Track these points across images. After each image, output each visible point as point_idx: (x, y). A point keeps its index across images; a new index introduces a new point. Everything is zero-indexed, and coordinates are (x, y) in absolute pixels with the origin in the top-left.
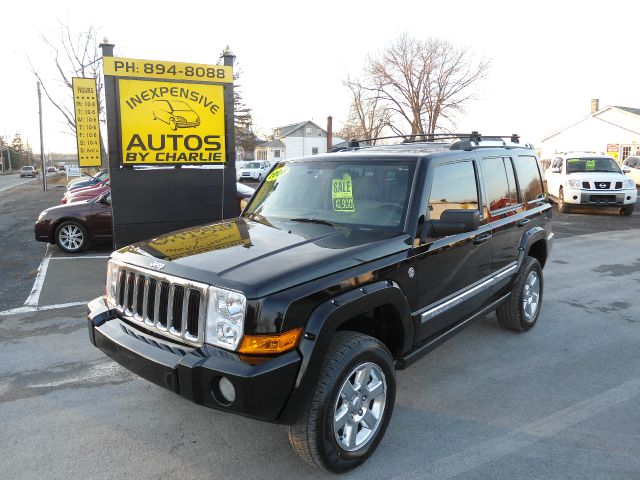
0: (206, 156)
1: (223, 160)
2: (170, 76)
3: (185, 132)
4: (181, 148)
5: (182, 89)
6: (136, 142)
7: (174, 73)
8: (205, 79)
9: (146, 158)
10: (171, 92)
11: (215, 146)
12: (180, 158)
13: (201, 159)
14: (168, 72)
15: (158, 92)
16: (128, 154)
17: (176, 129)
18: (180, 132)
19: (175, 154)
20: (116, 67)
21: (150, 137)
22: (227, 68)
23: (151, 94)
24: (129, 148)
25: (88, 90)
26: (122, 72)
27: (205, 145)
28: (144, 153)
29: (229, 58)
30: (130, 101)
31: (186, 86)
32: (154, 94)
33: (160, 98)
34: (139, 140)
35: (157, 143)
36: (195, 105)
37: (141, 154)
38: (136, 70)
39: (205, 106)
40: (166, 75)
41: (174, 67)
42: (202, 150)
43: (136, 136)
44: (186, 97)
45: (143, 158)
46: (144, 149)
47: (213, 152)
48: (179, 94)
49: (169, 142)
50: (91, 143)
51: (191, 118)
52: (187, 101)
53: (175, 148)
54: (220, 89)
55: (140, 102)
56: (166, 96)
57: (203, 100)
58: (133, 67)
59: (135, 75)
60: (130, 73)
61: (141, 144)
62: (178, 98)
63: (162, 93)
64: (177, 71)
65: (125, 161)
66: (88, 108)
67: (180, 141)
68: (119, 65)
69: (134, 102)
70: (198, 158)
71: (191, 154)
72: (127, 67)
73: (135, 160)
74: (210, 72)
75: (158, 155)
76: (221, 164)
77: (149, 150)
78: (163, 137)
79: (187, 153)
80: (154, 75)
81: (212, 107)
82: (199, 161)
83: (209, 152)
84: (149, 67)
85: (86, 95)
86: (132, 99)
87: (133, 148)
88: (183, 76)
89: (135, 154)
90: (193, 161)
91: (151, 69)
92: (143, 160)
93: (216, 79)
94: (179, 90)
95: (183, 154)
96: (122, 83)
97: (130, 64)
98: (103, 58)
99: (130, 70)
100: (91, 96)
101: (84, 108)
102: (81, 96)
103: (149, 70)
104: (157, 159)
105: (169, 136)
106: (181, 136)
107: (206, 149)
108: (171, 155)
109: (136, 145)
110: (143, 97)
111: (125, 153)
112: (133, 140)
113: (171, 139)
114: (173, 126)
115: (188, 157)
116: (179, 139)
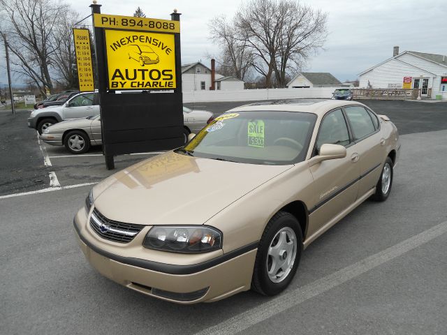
0: (163, 84)
1: (174, 86)
2: (139, 28)
4: (147, 79)
5: (147, 37)
6: (118, 74)
7: (142, 25)
8: (162, 30)
9: (125, 85)
10: (140, 39)
11: (169, 77)
12: (147, 85)
14: (138, 25)
15: (131, 39)
16: (113, 83)
17: (143, 66)
18: (146, 67)
20: (103, 21)
21: (127, 70)
22: (175, 22)
23: (127, 41)
24: (113, 79)
25: (84, 38)
26: (106, 25)
27: (162, 77)
28: (123, 82)
29: (176, 16)
30: (113, 46)
32: (129, 39)
34: (120, 73)
35: (131, 75)
36: (156, 48)
37: (121, 83)
38: (116, 23)
39: (163, 49)
40: (137, 27)
41: (141, 21)
42: (161, 80)
44: (150, 42)
45: (123, 85)
46: (123, 79)
47: (168, 81)
48: (145, 40)
49: (139, 74)
50: (87, 75)
51: (153, 57)
53: (143, 78)
54: (172, 37)
55: (120, 46)
56: (137, 42)
57: (161, 46)
58: (114, 21)
59: (115, 27)
60: (112, 26)
61: (121, 76)
62: (145, 44)
63: (134, 39)
64: (144, 24)
65: (111, 88)
66: (84, 51)
68: (104, 19)
70: (158, 85)
72: (110, 21)
73: (117, 86)
74: (165, 24)
75: (132, 83)
76: (172, 89)
77: (126, 80)
79: (151, 82)
80: (129, 27)
82: (159, 87)
83: (165, 81)
84: (125, 21)
85: (82, 41)
86: (114, 44)
87: (116, 78)
88: (147, 28)
89: (117, 83)
90: (155, 87)
92: (123, 86)
93: (169, 30)
94: (145, 38)
96: (107, 32)
97: (112, 19)
98: (93, 15)
99: (112, 23)
100: (86, 41)
101: (81, 50)
102: (79, 41)
103: (125, 24)
104: (132, 86)
105: (139, 70)
106: (147, 70)
107: (164, 79)
108: (141, 83)
109: (118, 76)
110: (121, 43)
111: (111, 82)
112: (115, 73)
113: (141, 72)
114: (141, 62)
115: (151, 84)
116: (145, 72)
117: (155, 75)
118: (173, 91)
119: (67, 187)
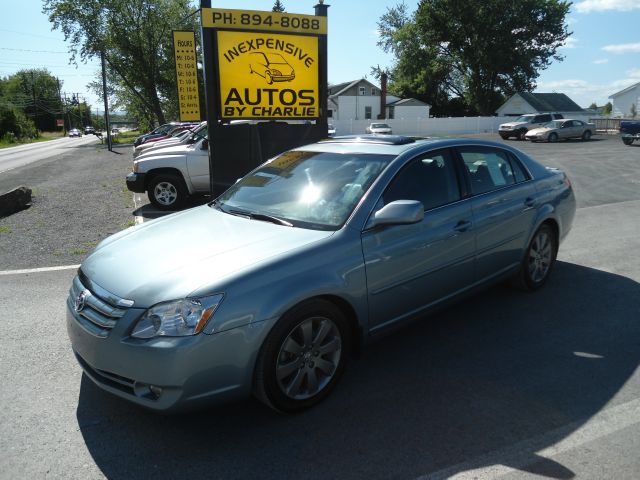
0: (300, 110)
1: (317, 115)
2: (266, 27)
3: (280, 86)
4: (277, 103)
5: (278, 41)
6: (234, 96)
7: (270, 24)
8: (299, 30)
9: (243, 112)
10: (267, 44)
11: (309, 101)
12: (275, 113)
13: (295, 114)
14: (265, 22)
15: (254, 44)
16: (227, 108)
17: (271, 83)
18: (275, 85)
19: (270, 109)
20: (214, 19)
21: (247, 91)
22: (320, 18)
23: (248, 46)
24: (227, 103)
25: (188, 43)
26: (220, 23)
27: (299, 100)
28: (241, 107)
29: (322, 9)
30: (228, 55)
31: (281, 38)
32: (251, 45)
33: (257, 50)
34: (237, 94)
35: (253, 98)
36: (290, 58)
37: (238, 109)
38: (233, 21)
39: (300, 58)
40: (263, 26)
41: (270, 17)
42: (296, 105)
43: (234, 90)
44: (282, 49)
45: (241, 112)
46: (241, 103)
47: (307, 107)
48: (274, 46)
49: (265, 96)
50: (190, 97)
51: (286, 71)
52: (283, 53)
53: (271, 102)
54: (315, 40)
55: (237, 55)
56: (263, 48)
57: (298, 54)
58: (230, 18)
59: (233, 26)
60: (228, 25)
61: (238, 99)
62: (274, 50)
63: (258, 45)
64: (273, 21)
65: (223, 116)
66: (188, 62)
67: (276, 96)
68: (216, 16)
69: (232, 54)
70: (292, 113)
71: (286, 109)
72: (225, 18)
73: (233, 114)
74: (304, 21)
75: (254, 109)
76: (313, 119)
77: (246, 105)
78: (259, 91)
79: (282, 107)
80: (251, 26)
81: (307, 60)
82: (294, 116)
83: (302, 107)
84: (246, 16)
85: (185, 49)
86: (229, 52)
87: (231, 102)
88: (278, 27)
90: (287, 116)
91: (248, 19)
92: (240, 114)
93: (310, 30)
94: (275, 42)
95: (278, 108)
96: (221, 35)
97: (228, 16)
98: (201, 9)
99: (228, 21)
100: (190, 49)
101: (183, 62)
102: (181, 49)
103: (246, 21)
104: (254, 113)
105: (265, 90)
106: (276, 90)
107: (300, 104)
108: (267, 109)
109: (234, 100)
110: (240, 50)
111: (224, 107)
112: (231, 94)
113: (267, 93)
114: (269, 79)
115: (282, 111)
116: (274, 93)
117: (288, 97)
118: (314, 122)
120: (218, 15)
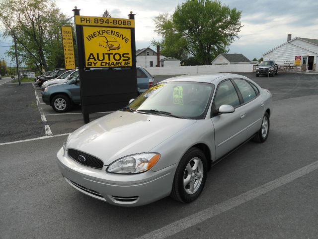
0: (123, 63)
1: (131, 65)
4: (112, 60)
5: (112, 31)
6: (92, 57)
7: (108, 23)
8: (122, 26)
9: (97, 65)
10: (107, 32)
11: (127, 59)
12: (112, 64)
14: (105, 22)
15: (101, 33)
16: (88, 63)
17: (109, 51)
18: (111, 51)
20: (81, 21)
21: (98, 54)
22: (130, 20)
24: (88, 60)
25: (69, 32)
26: (84, 23)
27: (123, 58)
28: (95, 62)
29: (132, 16)
30: (88, 38)
32: (99, 33)
34: (93, 56)
35: (101, 58)
36: (118, 39)
37: (94, 63)
38: (90, 22)
39: (123, 39)
40: (105, 24)
41: (108, 20)
42: (121, 60)
44: (114, 35)
45: (95, 64)
46: (95, 60)
47: (126, 61)
48: (110, 33)
49: (106, 56)
50: (70, 58)
51: (116, 45)
52: (115, 37)
53: (109, 60)
55: (93, 37)
56: (105, 34)
57: (121, 36)
58: (89, 20)
59: (90, 24)
60: (88, 24)
61: (94, 58)
62: (110, 35)
63: (103, 33)
65: (87, 66)
66: (69, 41)
67: (112, 56)
70: (120, 64)
72: (87, 20)
73: (91, 65)
74: (124, 21)
75: (101, 63)
76: (129, 67)
77: (97, 61)
79: (115, 62)
80: (99, 24)
82: (120, 66)
84: (96, 20)
85: (67, 34)
86: (89, 36)
87: (90, 60)
88: (112, 25)
89: (91, 63)
90: (117, 66)
93: (127, 26)
94: (110, 31)
96: (84, 28)
98: (74, 16)
99: (88, 22)
100: (70, 35)
101: (67, 41)
102: (65, 35)
103: (96, 22)
104: (101, 65)
105: (106, 54)
106: (112, 54)
107: (123, 60)
108: (108, 63)
109: (92, 59)
110: (94, 35)
111: (87, 62)
112: (90, 56)
113: (108, 55)
114: (108, 48)
115: (115, 63)
116: (111, 55)
117: (117, 57)
119: (57, 136)
120: (83, 19)
